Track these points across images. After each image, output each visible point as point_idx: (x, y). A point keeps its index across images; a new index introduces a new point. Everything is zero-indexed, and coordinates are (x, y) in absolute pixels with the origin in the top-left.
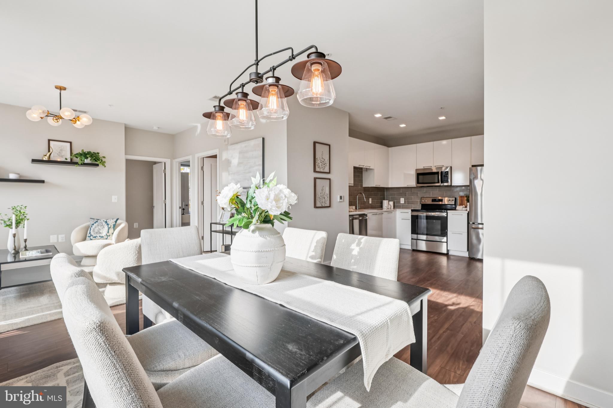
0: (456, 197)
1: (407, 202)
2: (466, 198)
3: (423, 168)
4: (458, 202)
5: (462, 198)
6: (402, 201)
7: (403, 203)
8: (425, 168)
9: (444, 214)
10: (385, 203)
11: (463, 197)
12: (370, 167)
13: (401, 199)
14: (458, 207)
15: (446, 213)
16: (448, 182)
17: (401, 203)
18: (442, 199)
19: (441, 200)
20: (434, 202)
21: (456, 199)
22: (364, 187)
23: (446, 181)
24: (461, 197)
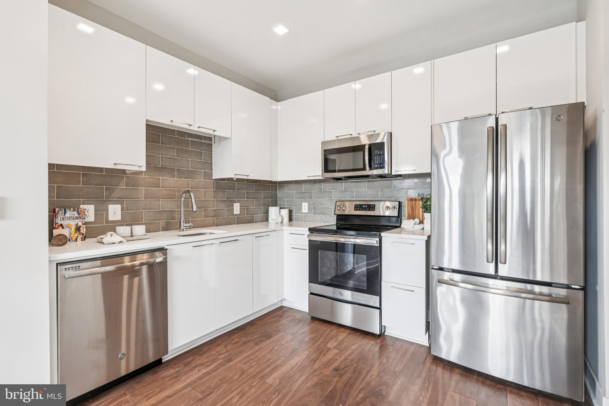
0: (401, 201)
1: (313, 209)
2: (421, 203)
3: (336, 138)
4: (406, 211)
5: (414, 202)
6: (305, 207)
7: (306, 211)
8: (339, 138)
9: (373, 241)
10: (273, 211)
11: (415, 200)
12: (214, 131)
13: (304, 204)
14: (406, 224)
15: (378, 239)
16: (383, 167)
17: (303, 211)
18: (375, 205)
19: (371, 207)
20: (359, 210)
21: (400, 203)
22: (216, 179)
23: (380, 164)
24: (411, 200)
